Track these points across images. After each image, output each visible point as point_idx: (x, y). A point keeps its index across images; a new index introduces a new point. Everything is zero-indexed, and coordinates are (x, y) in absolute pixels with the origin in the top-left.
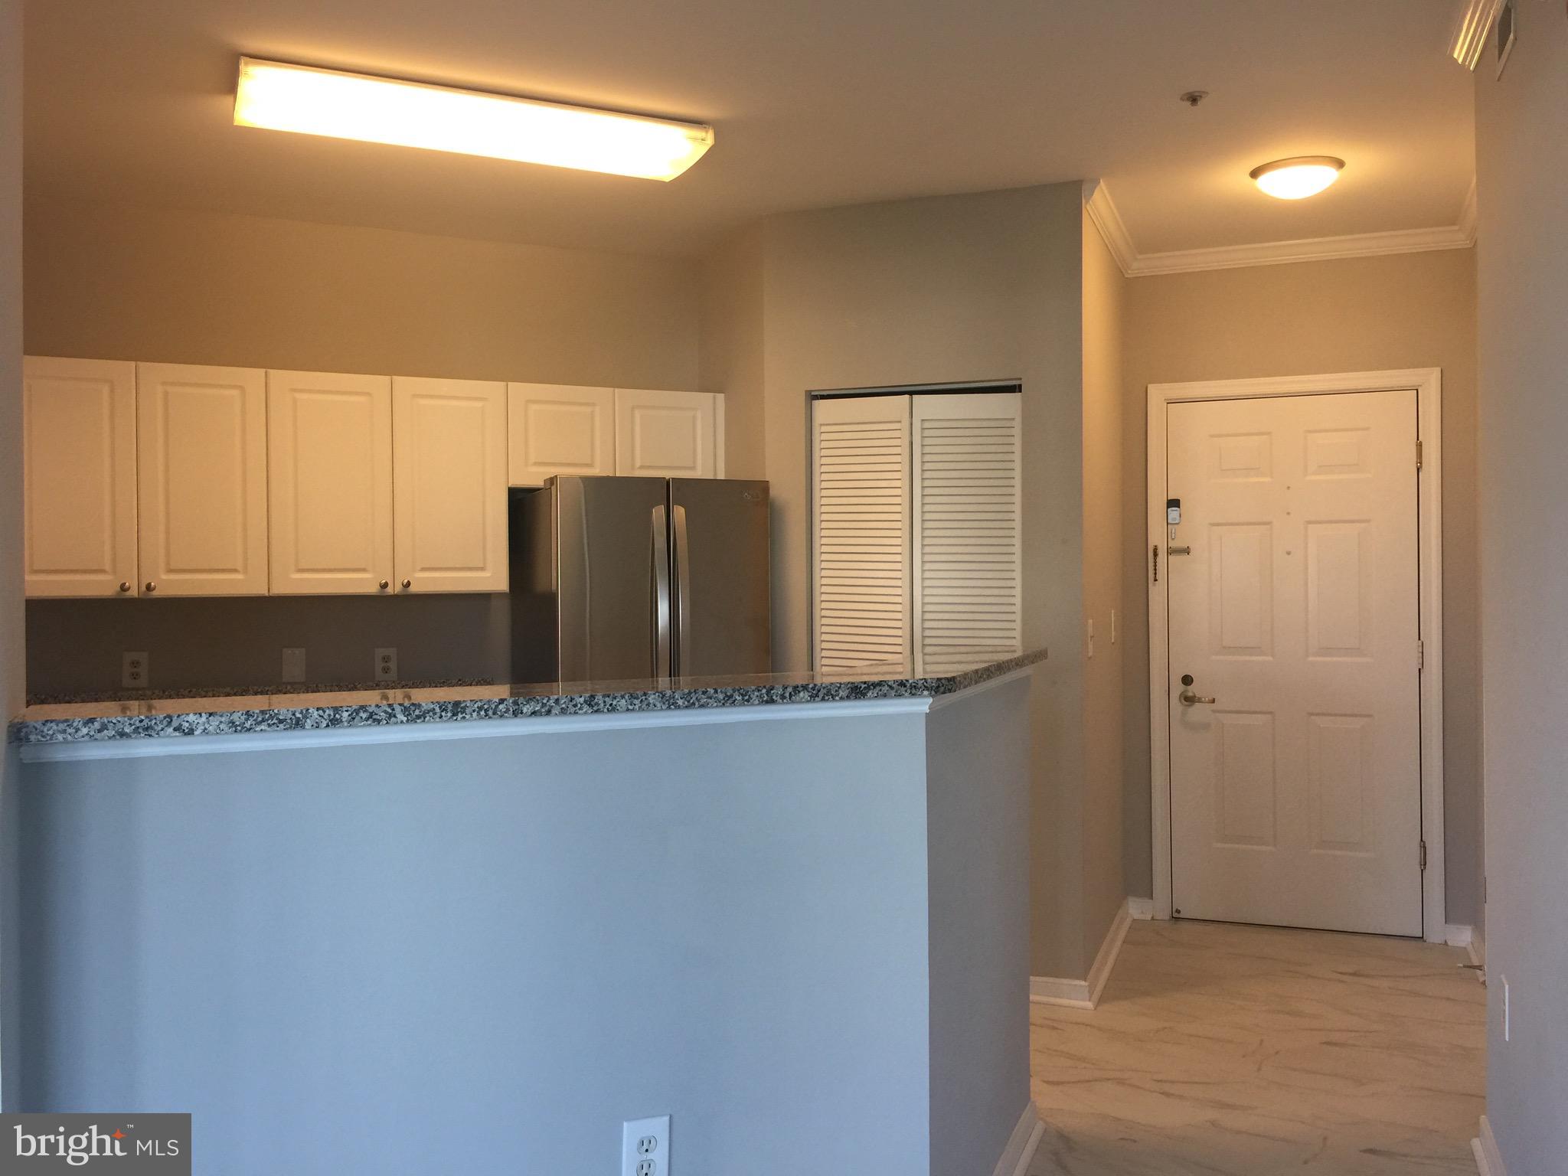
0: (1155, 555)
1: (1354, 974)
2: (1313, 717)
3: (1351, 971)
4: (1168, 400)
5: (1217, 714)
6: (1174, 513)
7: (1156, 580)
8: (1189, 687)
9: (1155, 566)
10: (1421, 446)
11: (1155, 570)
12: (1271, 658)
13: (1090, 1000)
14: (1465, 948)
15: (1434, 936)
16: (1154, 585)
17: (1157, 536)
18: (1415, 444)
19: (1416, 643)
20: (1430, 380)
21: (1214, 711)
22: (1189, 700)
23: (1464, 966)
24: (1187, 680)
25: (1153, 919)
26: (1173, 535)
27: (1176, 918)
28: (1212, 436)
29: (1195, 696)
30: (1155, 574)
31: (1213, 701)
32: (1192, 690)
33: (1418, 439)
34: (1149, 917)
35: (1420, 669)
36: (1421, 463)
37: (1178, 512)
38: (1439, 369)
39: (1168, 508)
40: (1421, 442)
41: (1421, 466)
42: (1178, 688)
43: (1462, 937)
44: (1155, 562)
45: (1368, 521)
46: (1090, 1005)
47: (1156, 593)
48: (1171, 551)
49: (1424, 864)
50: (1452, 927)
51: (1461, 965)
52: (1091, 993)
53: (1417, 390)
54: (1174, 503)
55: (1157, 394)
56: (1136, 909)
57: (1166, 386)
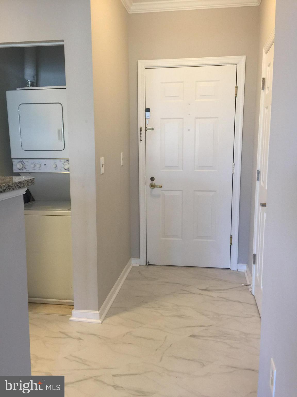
0: (141, 131)
1: (206, 290)
2: (196, 192)
3: (204, 288)
4: (146, 67)
5: (163, 191)
6: (148, 113)
7: (141, 141)
8: (153, 182)
9: (141, 135)
10: (237, 87)
11: (141, 136)
12: (181, 170)
13: (100, 319)
14: (244, 272)
15: (234, 268)
16: (141, 142)
17: (141, 124)
18: (235, 87)
19: (232, 164)
20: (241, 60)
21: (162, 190)
22: (153, 186)
23: (244, 285)
24: (152, 179)
25: (140, 265)
26: (148, 123)
27: (148, 264)
28: (162, 83)
29: (155, 185)
30: (141, 138)
31: (161, 187)
32: (154, 182)
33: (236, 85)
34: (138, 265)
35: (233, 174)
36: (237, 95)
37: (149, 114)
38: (245, 56)
39: (146, 112)
40: (237, 86)
41: (237, 96)
42: (149, 182)
43: (243, 268)
44: (141, 134)
45: (217, 118)
46: (99, 321)
47: (141, 145)
48: (147, 129)
49: (231, 243)
50: (239, 265)
51: (243, 285)
52: (101, 315)
53: (237, 65)
54: (148, 110)
55: (142, 64)
56: (134, 262)
57: (144, 61)
